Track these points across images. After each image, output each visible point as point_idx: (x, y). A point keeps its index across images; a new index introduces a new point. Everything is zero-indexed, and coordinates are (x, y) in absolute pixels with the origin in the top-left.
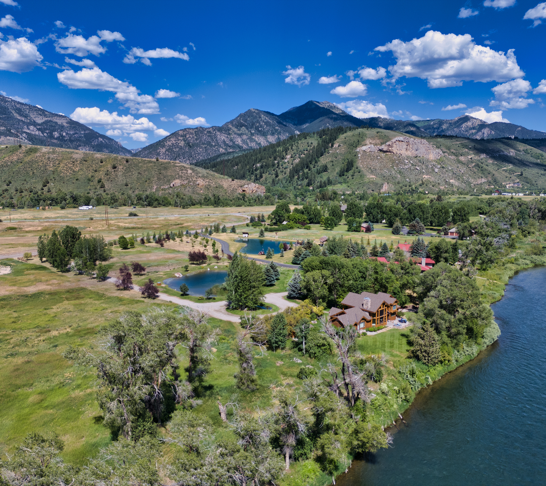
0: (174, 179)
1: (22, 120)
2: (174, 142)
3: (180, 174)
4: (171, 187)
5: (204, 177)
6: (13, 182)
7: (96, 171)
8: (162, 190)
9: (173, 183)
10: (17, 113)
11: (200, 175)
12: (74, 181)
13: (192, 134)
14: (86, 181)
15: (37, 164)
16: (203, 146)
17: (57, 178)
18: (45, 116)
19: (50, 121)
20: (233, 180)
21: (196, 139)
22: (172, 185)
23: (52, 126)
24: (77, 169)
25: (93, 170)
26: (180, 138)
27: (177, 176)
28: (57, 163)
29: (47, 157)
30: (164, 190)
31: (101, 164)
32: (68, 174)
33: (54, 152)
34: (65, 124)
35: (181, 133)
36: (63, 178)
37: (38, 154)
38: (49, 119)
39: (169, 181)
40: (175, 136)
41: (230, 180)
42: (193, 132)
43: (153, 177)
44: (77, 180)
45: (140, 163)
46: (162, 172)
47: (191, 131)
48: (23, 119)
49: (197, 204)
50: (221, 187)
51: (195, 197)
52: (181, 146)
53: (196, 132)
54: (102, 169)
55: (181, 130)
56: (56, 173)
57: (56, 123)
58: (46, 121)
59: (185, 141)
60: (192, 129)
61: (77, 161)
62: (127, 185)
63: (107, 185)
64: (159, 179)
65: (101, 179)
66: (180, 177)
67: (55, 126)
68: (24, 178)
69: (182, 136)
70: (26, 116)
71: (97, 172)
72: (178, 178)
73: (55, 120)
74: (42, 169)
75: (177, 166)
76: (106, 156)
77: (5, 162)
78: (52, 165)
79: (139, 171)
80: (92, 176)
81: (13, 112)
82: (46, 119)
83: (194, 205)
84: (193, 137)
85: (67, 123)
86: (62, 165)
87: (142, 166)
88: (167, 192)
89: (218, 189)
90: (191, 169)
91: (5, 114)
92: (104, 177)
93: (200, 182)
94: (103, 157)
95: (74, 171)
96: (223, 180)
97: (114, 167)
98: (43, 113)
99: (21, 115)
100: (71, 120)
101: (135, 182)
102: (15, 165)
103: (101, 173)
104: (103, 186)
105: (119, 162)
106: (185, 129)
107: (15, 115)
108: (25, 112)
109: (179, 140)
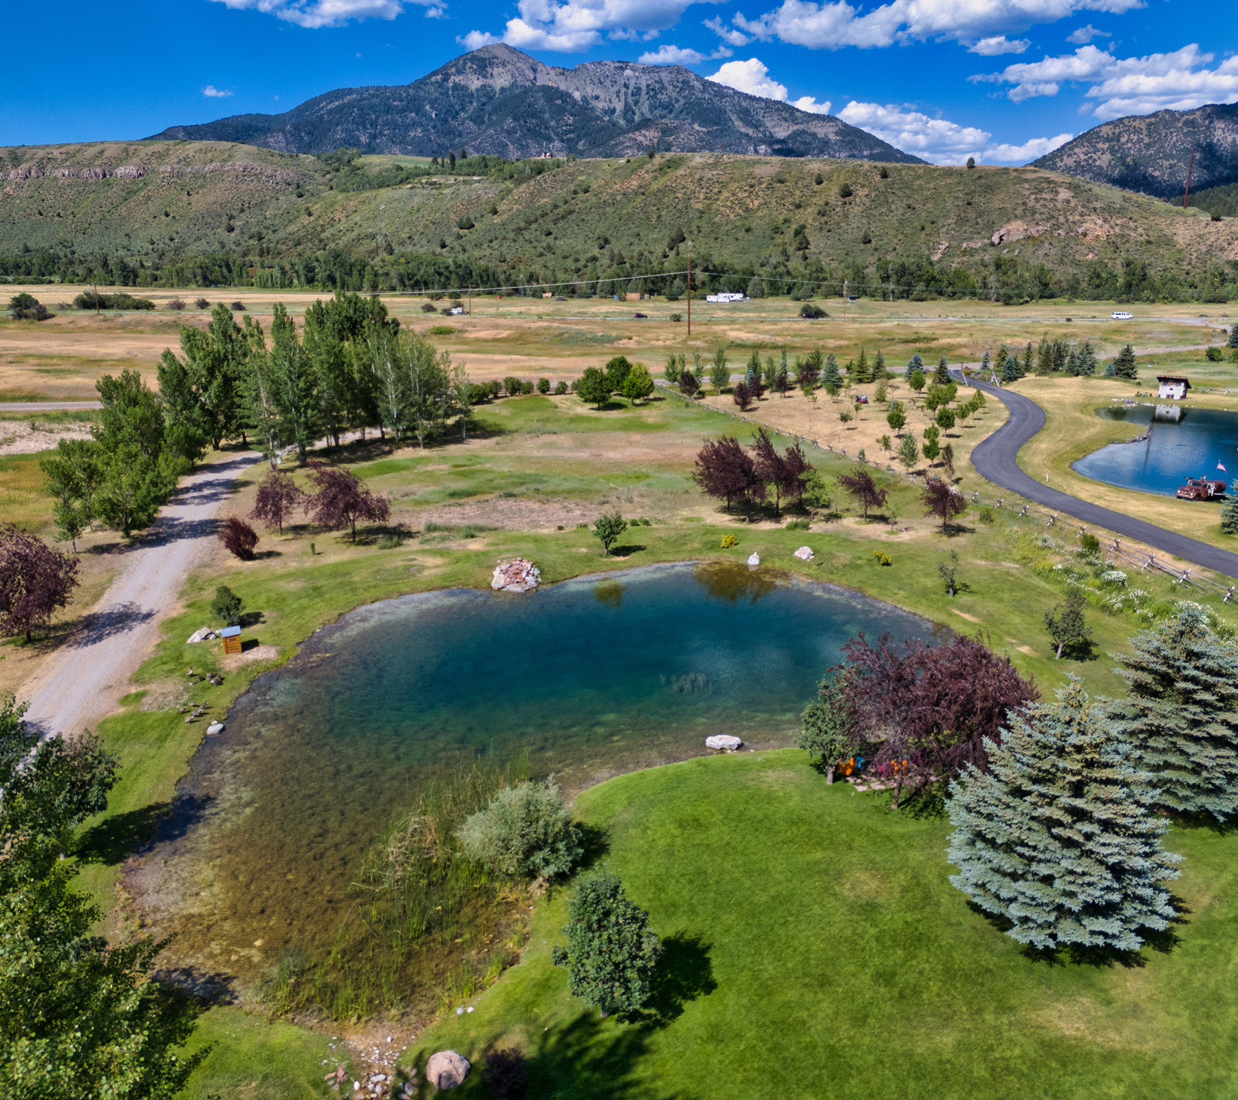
0: (1008, 221)
1: (747, 135)
2: (1083, 157)
3: (1031, 203)
4: (993, 244)
5: (1109, 211)
6: (613, 241)
7: (798, 206)
8: (965, 252)
9: (1002, 232)
10: (741, 119)
11: (1098, 205)
12: (740, 235)
13: (1137, 131)
14: (768, 232)
15: (672, 196)
16: (1166, 163)
17: (706, 228)
18: (795, 121)
19: (804, 132)
20: (1216, 219)
21: (1148, 146)
22: (995, 239)
23: (805, 143)
24: (756, 203)
25: (792, 204)
26: (1100, 145)
27: (1019, 212)
28: (716, 190)
29: (697, 176)
30: (970, 252)
31: (816, 187)
32: (732, 216)
33: (714, 166)
34: (832, 137)
35: (1106, 131)
36: (719, 227)
37: (681, 172)
38: (800, 127)
39: (991, 227)
40: (1089, 141)
41: (1206, 217)
42: (1143, 126)
43: (946, 217)
44: (747, 231)
45: (919, 177)
46: (976, 199)
47: (1136, 124)
48: (750, 132)
49: (1063, 292)
50: (1169, 242)
51: (1061, 274)
52: (1100, 167)
53: (1150, 124)
54: (815, 200)
55: (1107, 124)
56: (706, 216)
57: (814, 135)
58: (794, 132)
59: (1112, 151)
60: (1142, 117)
61: (761, 183)
62: (867, 241)
63: (817, 242)
64: (961, 221)
65: (804, 227)
66: (1028, 213)
67: (810, 144)
68: (636, 230)
69: (1107, 140)
70: (757, 126)
71: (801, 210)
72: (1022, 218)
73: (813, 129)
74: (680, 206)
75: (1027, 181)
76: (833, 167)
77: (612, 195)
78: (702, 196)
79: (911, 201)
80: (786, 221)
81: (734, 118)
82: (796, 127)
83: (1052, 296)
84: (1140, 141)
85: (836, 134)
86: (725, 194)
87: (921, 188)
88: (977, 258)
89: (1153, 247)
90: (1071, 187)
91: (717, 124)
92: (814, 220)
93: (1096, 227)
94: (827, 168)
95: (747, 210)
96: (1179, 219)
97: (846, 193)
98: (792, 114)
99: (747, 123)
100: (845, 125)
101: (892, 232)
102: (629, 201)
103: (809, 210)
104: (804, 245)
105: (861, 180)
106: (1121, 120)
107: (736, 123)
108: (756, 117)
109: (1096, 150)
